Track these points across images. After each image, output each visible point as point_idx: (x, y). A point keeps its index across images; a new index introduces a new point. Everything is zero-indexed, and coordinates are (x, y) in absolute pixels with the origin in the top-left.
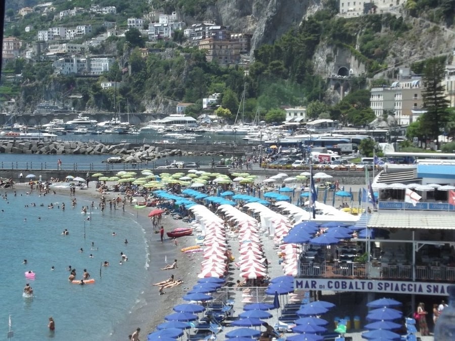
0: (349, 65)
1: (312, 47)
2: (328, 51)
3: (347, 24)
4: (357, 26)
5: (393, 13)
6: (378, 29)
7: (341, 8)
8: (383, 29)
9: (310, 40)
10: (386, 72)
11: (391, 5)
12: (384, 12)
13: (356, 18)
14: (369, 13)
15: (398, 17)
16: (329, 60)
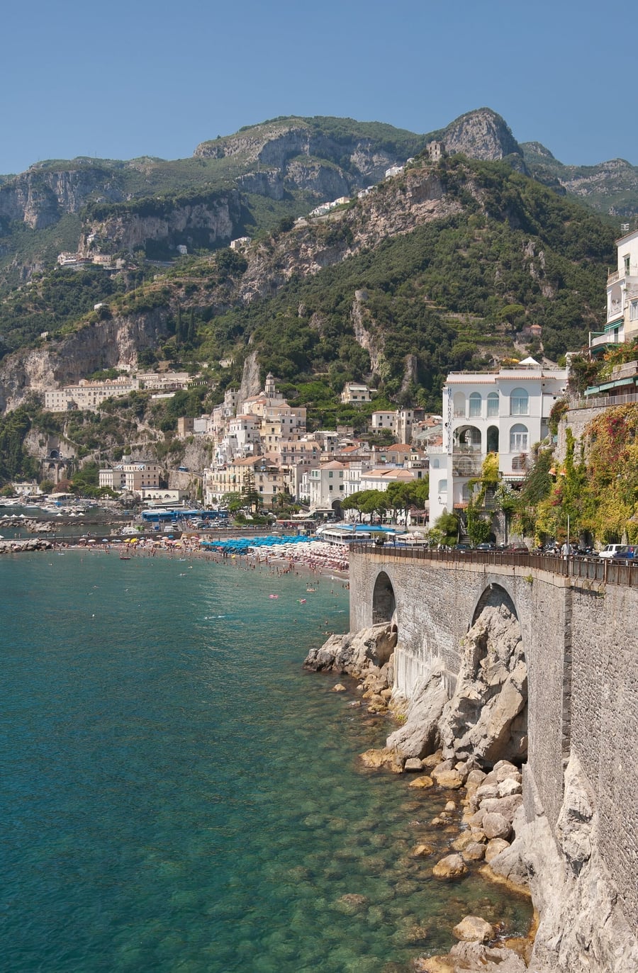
0: (58, 449)
1: (24, 432)
2: (41, 436)
3: (55, 417)
4: (63, 418)
5: (92, 410)
6: (81, 421)
7: (46, 404)
8: (85, 421)
9: (20, 427)
10: (94, 455)
11: (89, 404)
12: (85, 409)
13: (61, 413)
14: (72, 409)
15: (96, 414)
16: (42, 444)
